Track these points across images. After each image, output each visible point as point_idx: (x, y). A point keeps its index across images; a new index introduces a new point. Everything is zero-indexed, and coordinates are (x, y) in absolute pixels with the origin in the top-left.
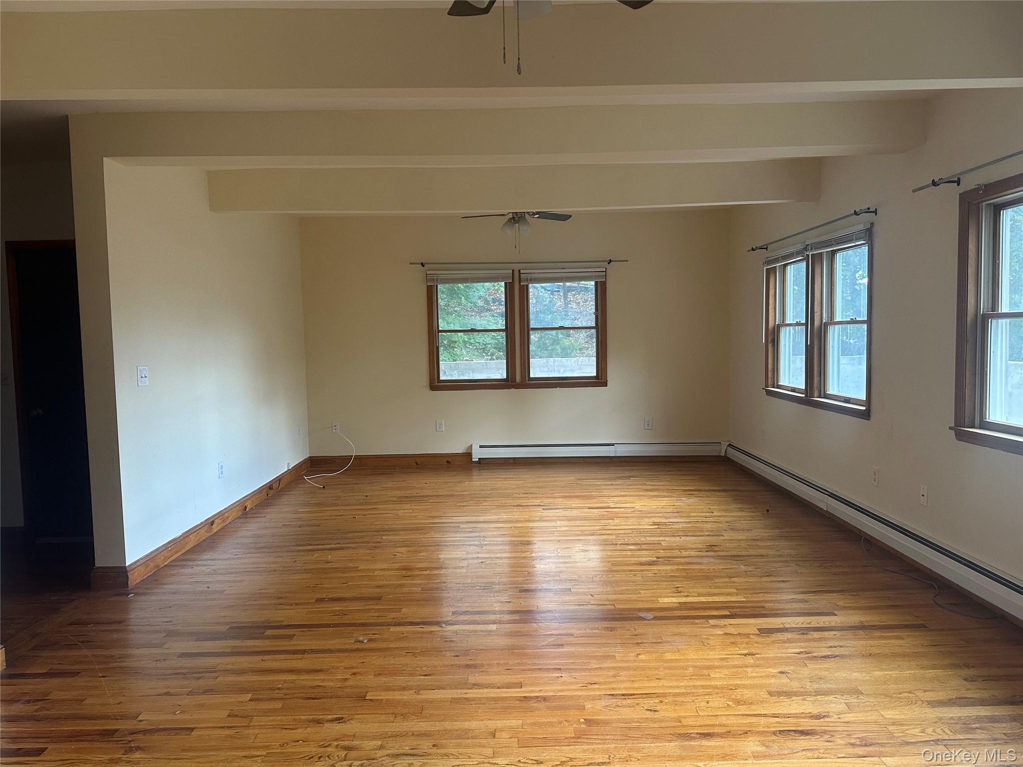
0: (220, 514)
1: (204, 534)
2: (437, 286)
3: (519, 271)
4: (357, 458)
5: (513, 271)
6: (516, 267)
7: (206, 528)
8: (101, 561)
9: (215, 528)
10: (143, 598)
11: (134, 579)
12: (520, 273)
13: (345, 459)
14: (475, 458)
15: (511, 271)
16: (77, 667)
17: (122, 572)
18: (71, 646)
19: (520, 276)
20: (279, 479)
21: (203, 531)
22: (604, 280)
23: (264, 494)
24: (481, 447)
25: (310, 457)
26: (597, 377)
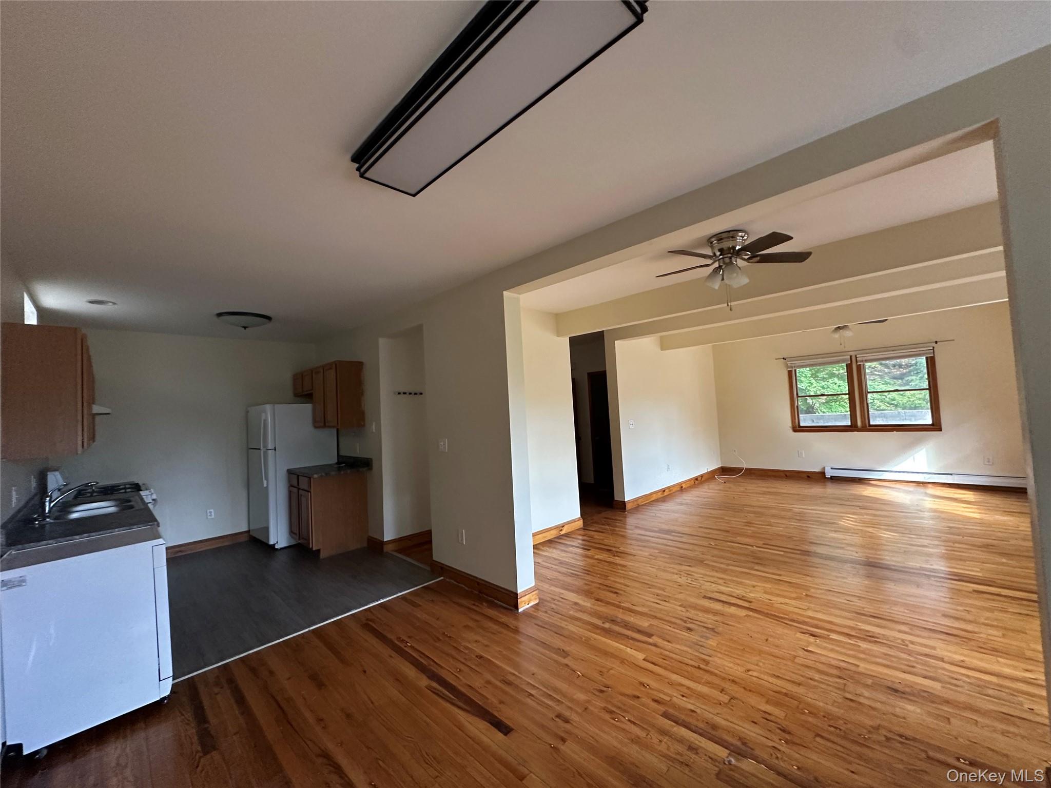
0: (668, 488)
1: (660, 495)
2: (795, 370)
3: (856, 356)
4: (747, 469)
5: (851, 356)
6: (853, 354)
7: (661, 493)
8: (616, 498)
9: (666, 494)
10: (636, 515)
11: (628, 507)
12: (856, 357)
13: (740, 470)
14: (828, 475)
15: (849, 357)
16: (604, 531)
17: (624, 503)
18: (603, 524)
19: (856, 359)
20: (702, 476)
21: (659, 494)
22: (932, 355)
23: (692, 482)
24: (832, 468)
25: (722, 467)
26: (933, 425)
